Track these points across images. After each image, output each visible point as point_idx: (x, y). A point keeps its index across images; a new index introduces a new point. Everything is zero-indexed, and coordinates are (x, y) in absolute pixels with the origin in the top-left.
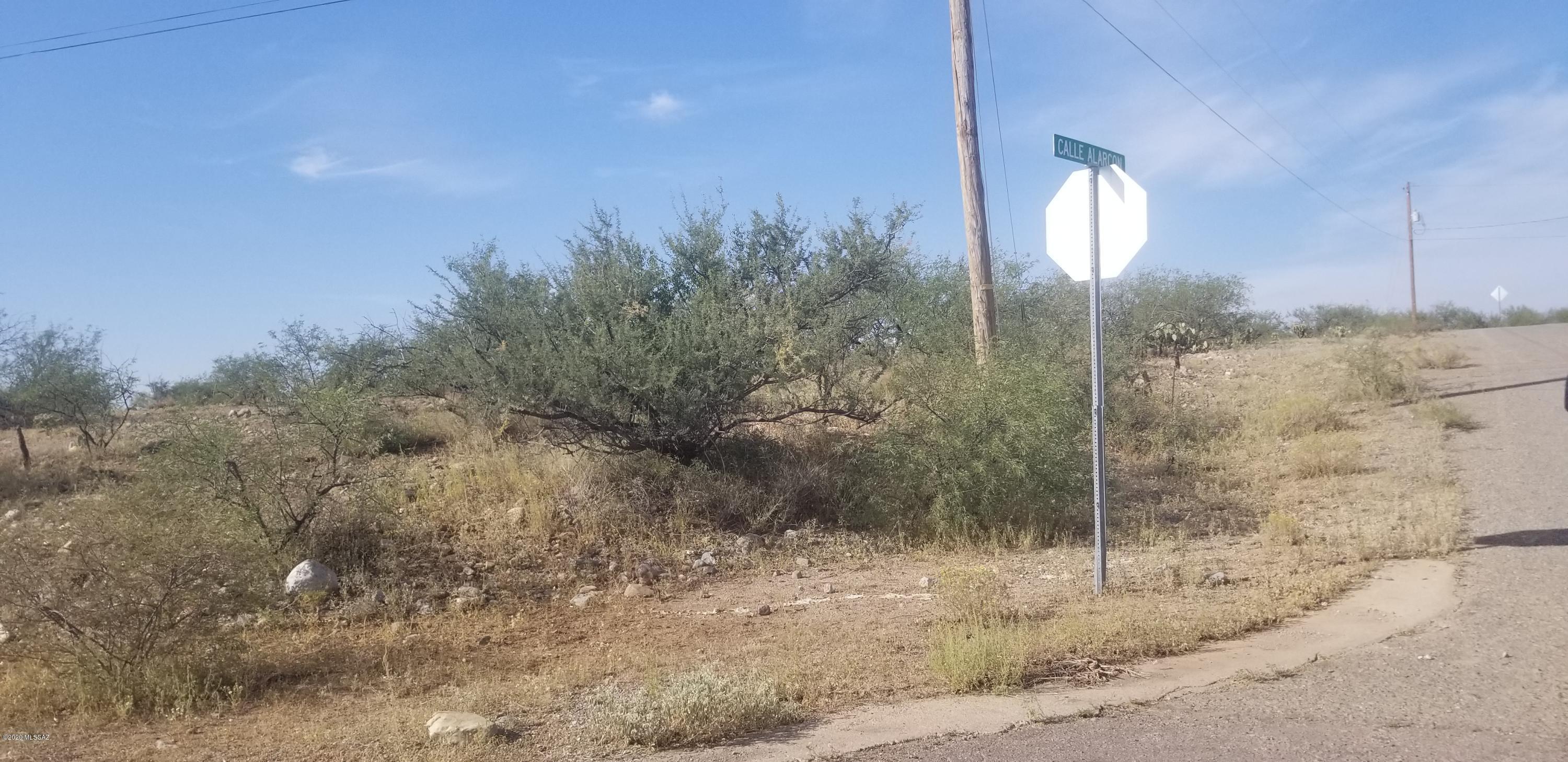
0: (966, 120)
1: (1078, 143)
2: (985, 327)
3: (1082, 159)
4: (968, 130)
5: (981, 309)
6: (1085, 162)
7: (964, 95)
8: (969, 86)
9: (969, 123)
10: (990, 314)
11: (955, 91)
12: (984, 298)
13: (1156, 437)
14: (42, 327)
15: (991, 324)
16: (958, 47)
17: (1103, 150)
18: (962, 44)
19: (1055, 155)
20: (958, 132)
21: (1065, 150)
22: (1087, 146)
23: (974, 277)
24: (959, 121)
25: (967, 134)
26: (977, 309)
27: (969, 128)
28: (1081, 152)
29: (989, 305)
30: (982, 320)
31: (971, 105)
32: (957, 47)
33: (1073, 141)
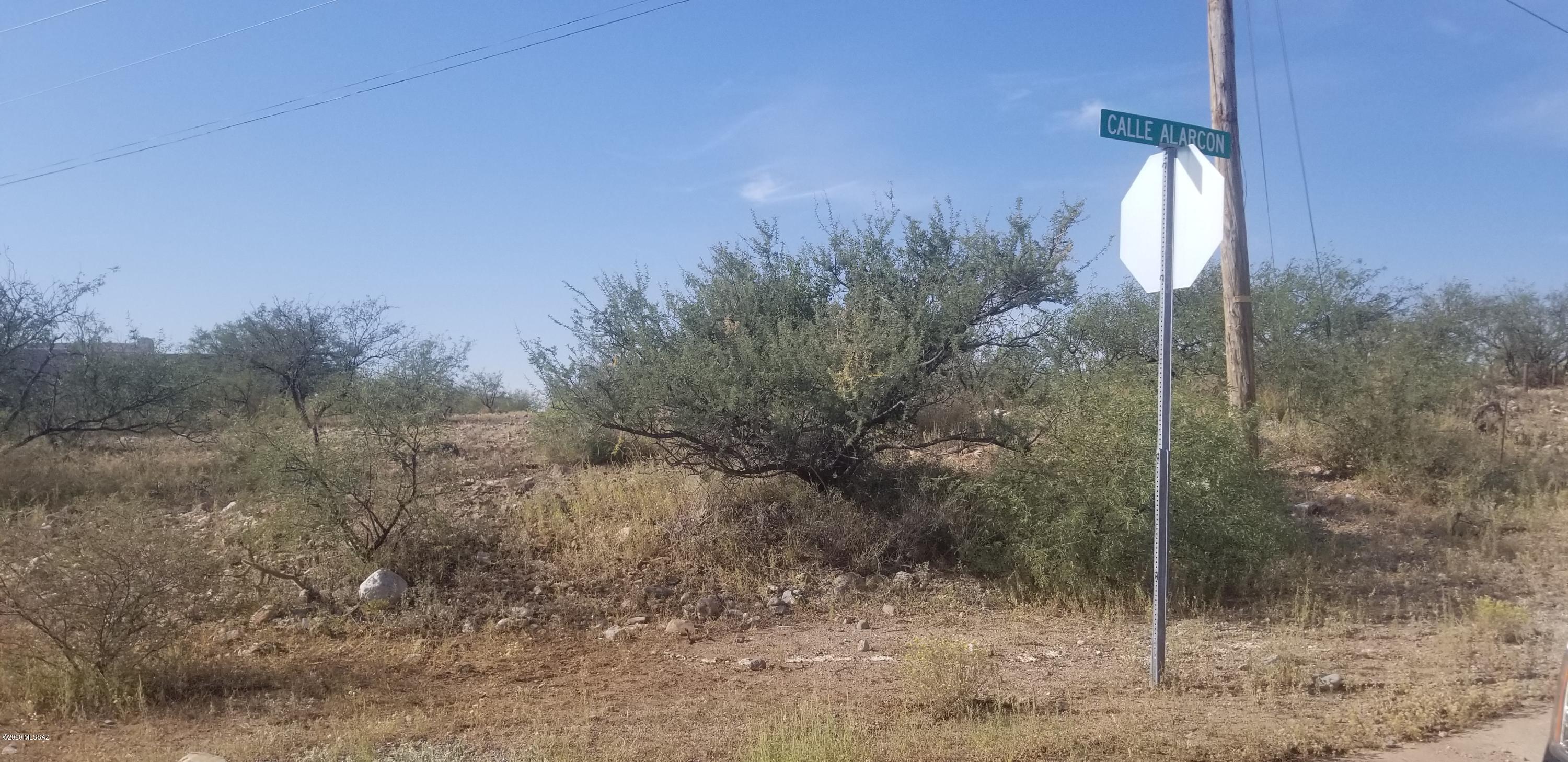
0: (1221, 104)
1: (1143, 119)
2: (1238, 346)
3: (1151, 139)
4: (1224, 116)
5: (1234, 326)
6: (1156, 142)
7: (1220, 76)
8: (1226, 64)
9: (1225, 108)
10: (1245, 330)
11: (1211, 71)
12: (1238, 311)
13: (1455, 485)
15: (1245, 341)
16: (1215, 20)
17: (1187, 127)
18: (1219, 16)
19: (1102, 135)
20: (1213, 118)
21: (1120, 128)
22: (1157, 124)
23: (1227, 287)
24: (1213, 106)
25: (1222, 120)
26: (1230, 324)
27: (1225, 112)
28: (1147, 130)
29: (1243, 320)
30: (1235, 338)
31: (1229, 86)
32: (1213, 19)
33: (1134, 117)
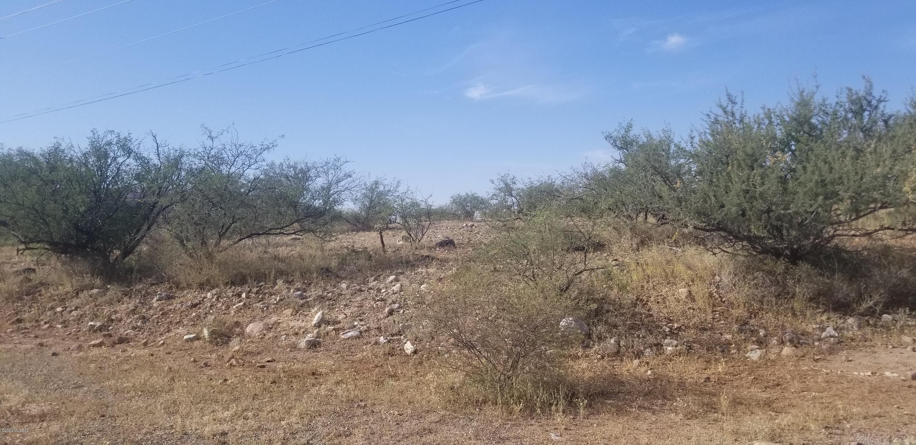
14: (373, 179)
